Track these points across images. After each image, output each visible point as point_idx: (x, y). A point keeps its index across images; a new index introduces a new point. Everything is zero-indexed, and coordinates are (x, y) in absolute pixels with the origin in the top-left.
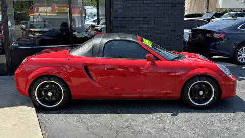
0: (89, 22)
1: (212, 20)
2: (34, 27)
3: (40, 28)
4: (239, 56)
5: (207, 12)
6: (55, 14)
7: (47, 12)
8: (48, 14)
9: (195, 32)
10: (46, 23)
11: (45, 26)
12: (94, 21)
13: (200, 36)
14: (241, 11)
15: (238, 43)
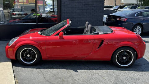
0: (48, 9)
1: (118, 10)
2: (15, 12)
3: (19, 12)
4: (135, 31)
5: (115, 5)
6: (29, 4)
7: (23, 3)
8: (24, 4)
9: (110, 17)
10: (22, 9)
11: (21, 11)
12: (51, 9)
13: (113, 20)
15: (134, 24)
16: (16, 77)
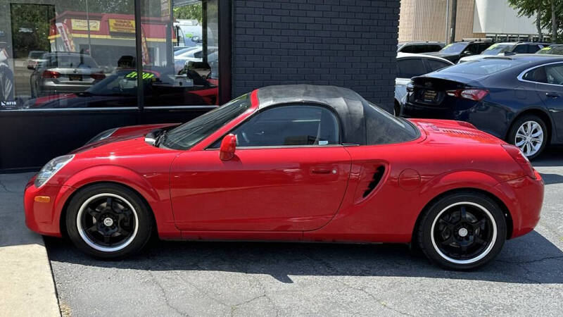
0: (185, 56)
1: (463, 59)
2: (56, 65)
3: (71, 66)
6: (109, 37)
7: (89, 32)
8: (92, 36)
9: (421, 85)
10: (84, 55)
11: (82, 63)
12: (197, 55)
13: (431, 95)
14: (526, 39)
15: (515, 111)
16: (62, 295)
